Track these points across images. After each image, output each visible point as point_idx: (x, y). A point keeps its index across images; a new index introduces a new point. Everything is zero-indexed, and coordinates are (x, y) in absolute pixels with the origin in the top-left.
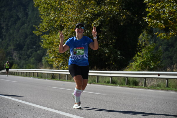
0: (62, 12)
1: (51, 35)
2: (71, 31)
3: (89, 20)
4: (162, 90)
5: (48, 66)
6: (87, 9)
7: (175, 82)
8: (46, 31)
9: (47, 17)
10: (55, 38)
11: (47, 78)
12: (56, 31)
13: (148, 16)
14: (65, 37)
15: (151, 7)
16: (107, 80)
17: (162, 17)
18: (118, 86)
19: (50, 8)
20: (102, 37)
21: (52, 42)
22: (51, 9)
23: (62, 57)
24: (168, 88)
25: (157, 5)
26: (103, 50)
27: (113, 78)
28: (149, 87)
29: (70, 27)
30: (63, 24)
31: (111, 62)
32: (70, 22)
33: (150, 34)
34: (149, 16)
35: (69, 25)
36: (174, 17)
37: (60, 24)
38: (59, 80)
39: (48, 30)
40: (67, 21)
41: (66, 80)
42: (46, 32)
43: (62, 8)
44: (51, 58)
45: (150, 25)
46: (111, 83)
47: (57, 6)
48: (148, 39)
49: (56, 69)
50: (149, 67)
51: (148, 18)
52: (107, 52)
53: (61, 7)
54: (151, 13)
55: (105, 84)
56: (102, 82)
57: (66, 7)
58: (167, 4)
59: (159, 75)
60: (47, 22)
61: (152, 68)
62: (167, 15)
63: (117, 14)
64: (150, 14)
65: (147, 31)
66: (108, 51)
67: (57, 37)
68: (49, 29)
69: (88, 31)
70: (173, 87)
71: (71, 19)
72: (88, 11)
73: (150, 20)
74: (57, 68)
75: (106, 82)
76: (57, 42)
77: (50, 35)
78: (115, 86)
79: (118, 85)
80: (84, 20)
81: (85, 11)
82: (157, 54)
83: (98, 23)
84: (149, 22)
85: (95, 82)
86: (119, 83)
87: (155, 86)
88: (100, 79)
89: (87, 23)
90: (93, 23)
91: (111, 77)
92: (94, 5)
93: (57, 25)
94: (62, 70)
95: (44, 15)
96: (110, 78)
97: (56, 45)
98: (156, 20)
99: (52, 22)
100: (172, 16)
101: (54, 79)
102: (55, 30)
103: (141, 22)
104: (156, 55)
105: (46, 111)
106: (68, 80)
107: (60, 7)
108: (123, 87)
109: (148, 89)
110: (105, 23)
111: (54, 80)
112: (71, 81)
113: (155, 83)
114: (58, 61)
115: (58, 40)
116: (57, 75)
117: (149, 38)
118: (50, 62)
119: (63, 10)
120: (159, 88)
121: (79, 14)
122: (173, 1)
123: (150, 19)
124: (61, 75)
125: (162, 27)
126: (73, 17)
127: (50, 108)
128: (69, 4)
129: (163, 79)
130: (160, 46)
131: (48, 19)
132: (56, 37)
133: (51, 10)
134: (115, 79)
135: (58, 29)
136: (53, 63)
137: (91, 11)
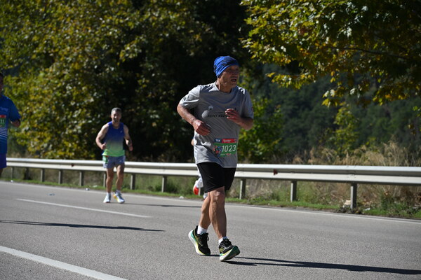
0: (49, 22)
1: (24, 77)
2: (71, 67)
3: (114, 42)
4: (282, 207)
5: (16, 149)
6: (111, 18)
7: (311, 187)
8: (12, 67)
9: (13, 35)
10: (32, 85)
11: (14, 178)
12: (36, 68)
13: (251, 35)
14: (56, 82)
15: (258, 16)
16: (154, 184)
17: (283, 39)
18: (181, 197)
19: (22, 13)
20: (145, 83)
21: (25, 94)
22: (23, 15)
23: (49, 128)
24: (295, 203)
25: (270, 11)
26: (146, 114)
27: (168, 178)
28: (252, 201)
29: (70, 59)
30: (52, 50)
31: (166, 141)
32: (68, 48)
33: (256, 79)
34: (253, 35)
35: (66, 53)
36: (310, 39)
37: (44, 52)
38: (41, 184)
39: (16, 65)
40: (61, 43)
41: (59, 183)
42: (10, 69)
43: (49, 13)
44: (23, 130)
45: (254, 56)
46: (164, 191)
47: (37, 8)
48: (252, 88)
49: (34, 158)
50: (253, 153)
51: (250, 39)
52: (156, 119)
53: (48, 11)
54: (257, 29)
55: (151, 192)
56: (143, 189)
57: (59, 11)
58: (295, 8)
59: (276, 171)
60: (13, 47)
61: (260, 156)
62: (295, 35)
63: (179, 31)
64: (256, 31)
65: (248, 71)
66: (157, 116)
67: (38, 82)
68: (19, 63)
69: (110, 69)
70: (306, 201)
71: (72, 40)
72: (111, 21)
73: (255, 44)
74: (38, 154)
75: (154, 187)
76: (37, 93)
77: (21, 78)
78: (174, 197)
79: (181, 195)
80: (103, 42)
81: (104, 22)
82: (271, 124)
83: (136, 50)
84: (254, 49)
85: (126, 189)
86: (183, 190)
87: (266, 197)
88: (139, 181)
89: (109, 48)
90: (124, 49)
91: (165, 176)
92: (127, 9)
93: (39, 54)
94: (49, 158)
95: (7, 29)
96: (163, 179)
97: (34, 101)
98: (269, 45)
99: (25, 45)
100: (306, 37)
101: (30, 181)
102: (32, 65)
103: (236, 49)
104: (269, 125)
105: (10, 256)
106: (63, 184)
107: (45, 12)
108: (192, 199)
109: (251, 204)
110: (152, 49)
111: (29, 183)
112: (71, 185)
113: (266, 190)
114: (39, 139)
115: (41, 89)
116: (36, 170)
117: (253, 86)
118: (20, 140)
119: (51, 18)
120: (275, 201)
121: (89, 28)
122: (307, 4)
123: (256, 41)
124: (46, 171)
125: (284, 61)
126: (75, 36)
127: (19, 249)
128: (66, 3)
129: (284, 182)
130: (279, 106)
131: (16, 39)
132: (34, 81)
133: (24, 17)
134: (175, 182)
135: (39, 63)
136: (27, 143)
137: (119, 23)
